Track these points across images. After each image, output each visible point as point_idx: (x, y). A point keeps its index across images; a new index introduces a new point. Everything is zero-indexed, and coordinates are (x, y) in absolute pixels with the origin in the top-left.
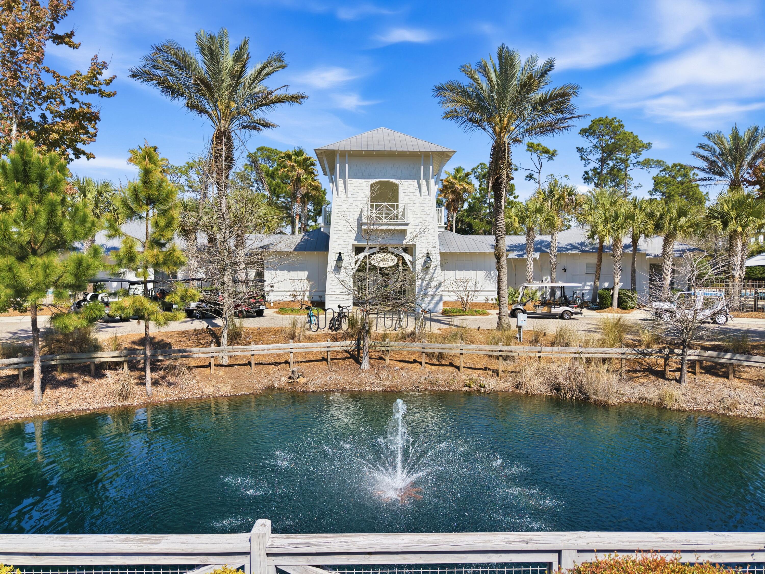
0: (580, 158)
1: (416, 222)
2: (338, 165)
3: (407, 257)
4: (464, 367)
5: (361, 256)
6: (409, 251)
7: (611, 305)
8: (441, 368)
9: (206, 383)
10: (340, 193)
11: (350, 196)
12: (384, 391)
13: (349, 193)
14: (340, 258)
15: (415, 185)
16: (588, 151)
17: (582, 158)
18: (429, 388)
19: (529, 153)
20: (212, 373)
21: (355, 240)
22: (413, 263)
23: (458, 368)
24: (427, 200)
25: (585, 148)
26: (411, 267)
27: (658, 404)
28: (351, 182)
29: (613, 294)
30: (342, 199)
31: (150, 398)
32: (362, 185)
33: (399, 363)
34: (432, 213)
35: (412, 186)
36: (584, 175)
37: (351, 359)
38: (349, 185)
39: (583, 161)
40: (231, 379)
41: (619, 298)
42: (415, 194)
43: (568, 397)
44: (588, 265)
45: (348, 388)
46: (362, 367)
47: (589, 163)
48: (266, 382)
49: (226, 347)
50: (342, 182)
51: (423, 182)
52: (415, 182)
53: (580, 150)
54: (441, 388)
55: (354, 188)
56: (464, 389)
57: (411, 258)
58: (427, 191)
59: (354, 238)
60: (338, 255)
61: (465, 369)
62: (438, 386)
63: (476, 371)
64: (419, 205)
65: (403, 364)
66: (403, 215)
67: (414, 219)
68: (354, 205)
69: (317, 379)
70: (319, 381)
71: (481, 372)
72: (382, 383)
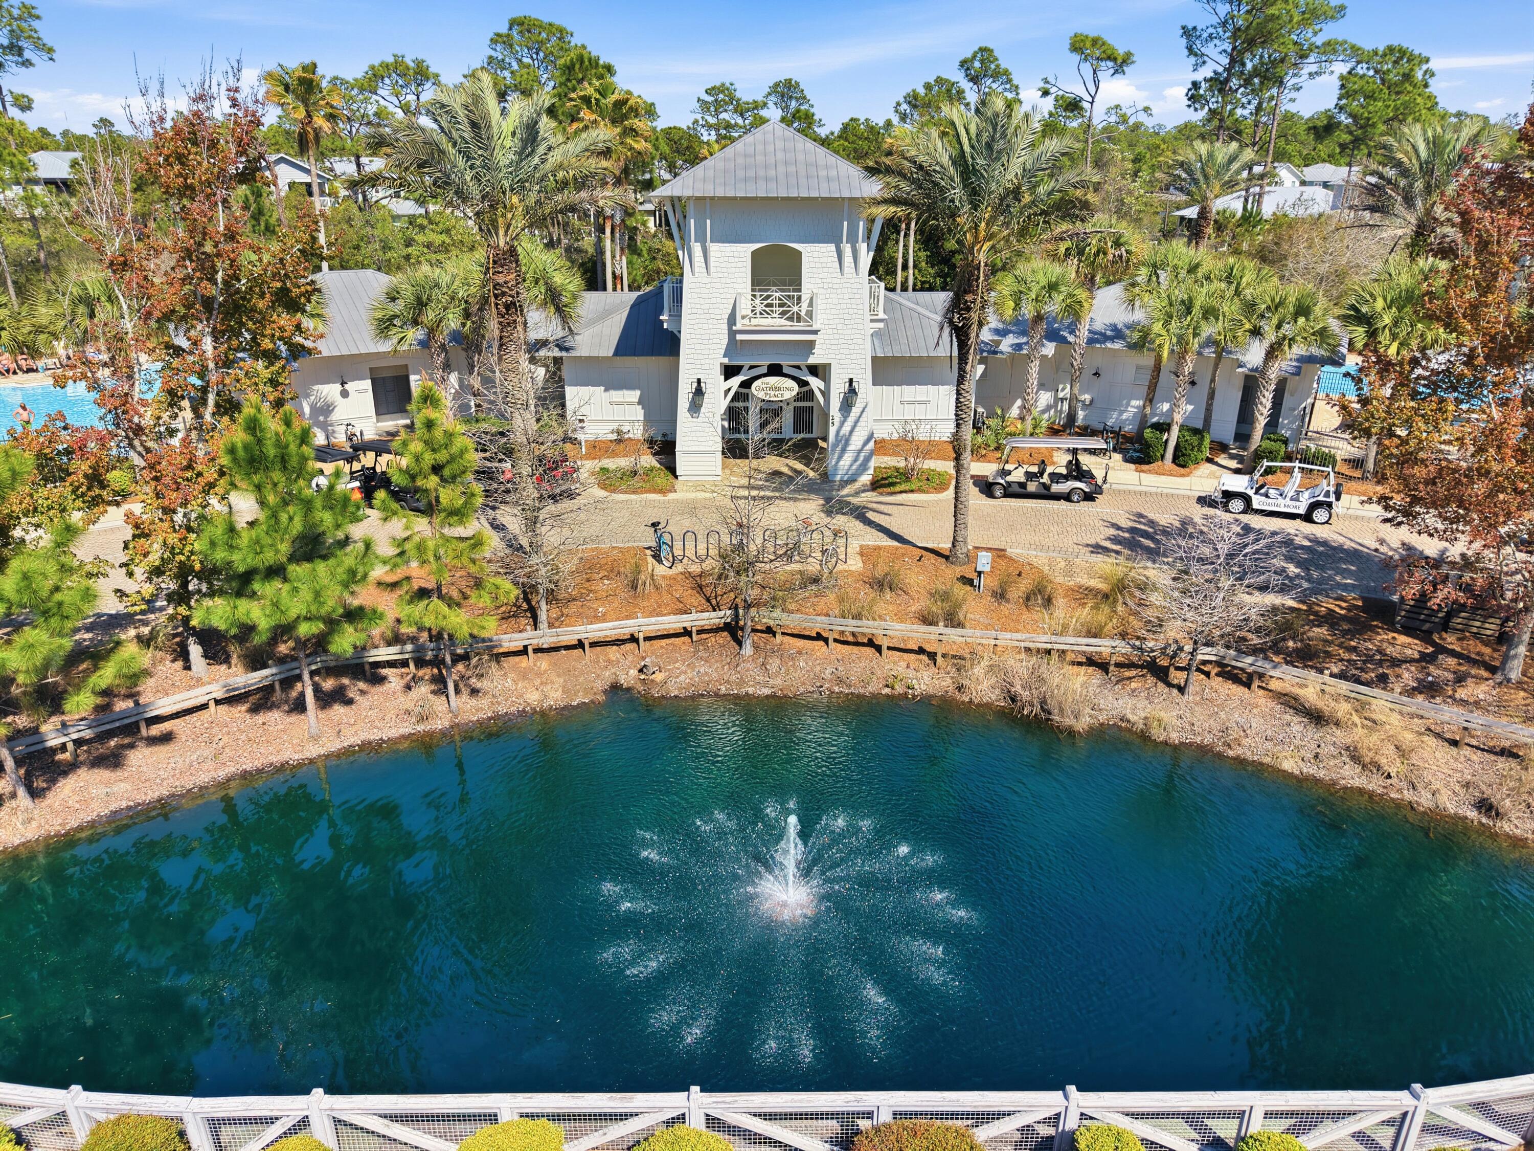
0: (1186, 52)
1: (831, 322)
2: (692, 221)
3: (815, 383)
4: (889, 648)
5: (736, 381)
6: (820, 374)
7: (1163, 457)
8: (855, 649)
9: (525, 683)
10: (697, 270)
11: (715, 275)
12: (772, 696)
13: (712, 270)
14: (699, 392)
15: (831, 254)
16: (1205, 35)
17: (1191, 51)
18: (836, 689)
19: (1076, 57)
20: (531, 664)
21: (725, 356)
22: (826, 394)
23: (879, 649)
24: (853, 281)
25: (1199, 28)
26: (821, 400)
27: (1142, 731)
28: (715, 248)
29: (1167, 441)
30: (699, 280)
31: (456, 717)
32: (736, 254)
33: (796, 640)
34: (861, 307)
35: (826, 254)
36: (1190, 90)
37: (726, 633)
38: (712, 254)
39: (1193, 60)
40: (559, 676)
41: (1177, 447)
42: (831, 270)
43: (1025, 712)
44: (1138, 368)
45: (723, 690)
46: (743, 652)
47: (1204, 62)
48: (608, 677)
49: (547, 631)
50: (700, 248)
51: (847, 249)
52: (832, 247)
53: (1188, 33)
54: (852, 690)
55: (722, 260)
56: (887, 691)
57: (821, 384)
58: (853, 265)
59: (723, 352)
60: (695, 385)
61: (890, 652)
62: (849, 686)
63: (906, 655)
64: (839, 291)
65: (801, 643)
66: (810, 314)
67: (830, 317)
68: (721, 291)
69: (680, 674)
70: (682, 678)
71: (912, 656)
72: (771, 682)
